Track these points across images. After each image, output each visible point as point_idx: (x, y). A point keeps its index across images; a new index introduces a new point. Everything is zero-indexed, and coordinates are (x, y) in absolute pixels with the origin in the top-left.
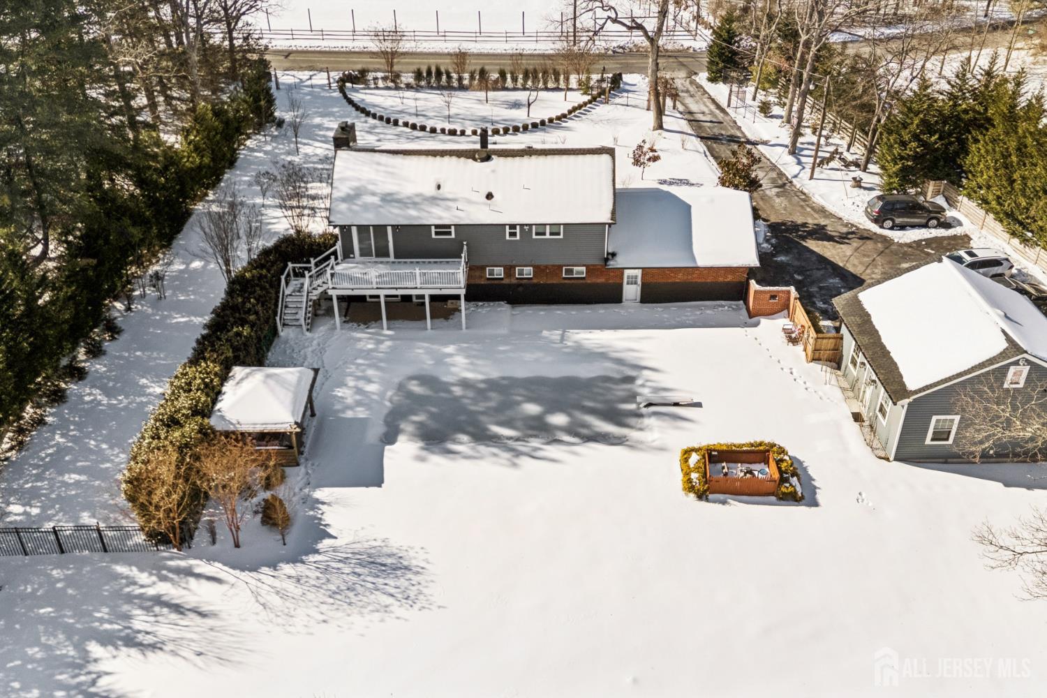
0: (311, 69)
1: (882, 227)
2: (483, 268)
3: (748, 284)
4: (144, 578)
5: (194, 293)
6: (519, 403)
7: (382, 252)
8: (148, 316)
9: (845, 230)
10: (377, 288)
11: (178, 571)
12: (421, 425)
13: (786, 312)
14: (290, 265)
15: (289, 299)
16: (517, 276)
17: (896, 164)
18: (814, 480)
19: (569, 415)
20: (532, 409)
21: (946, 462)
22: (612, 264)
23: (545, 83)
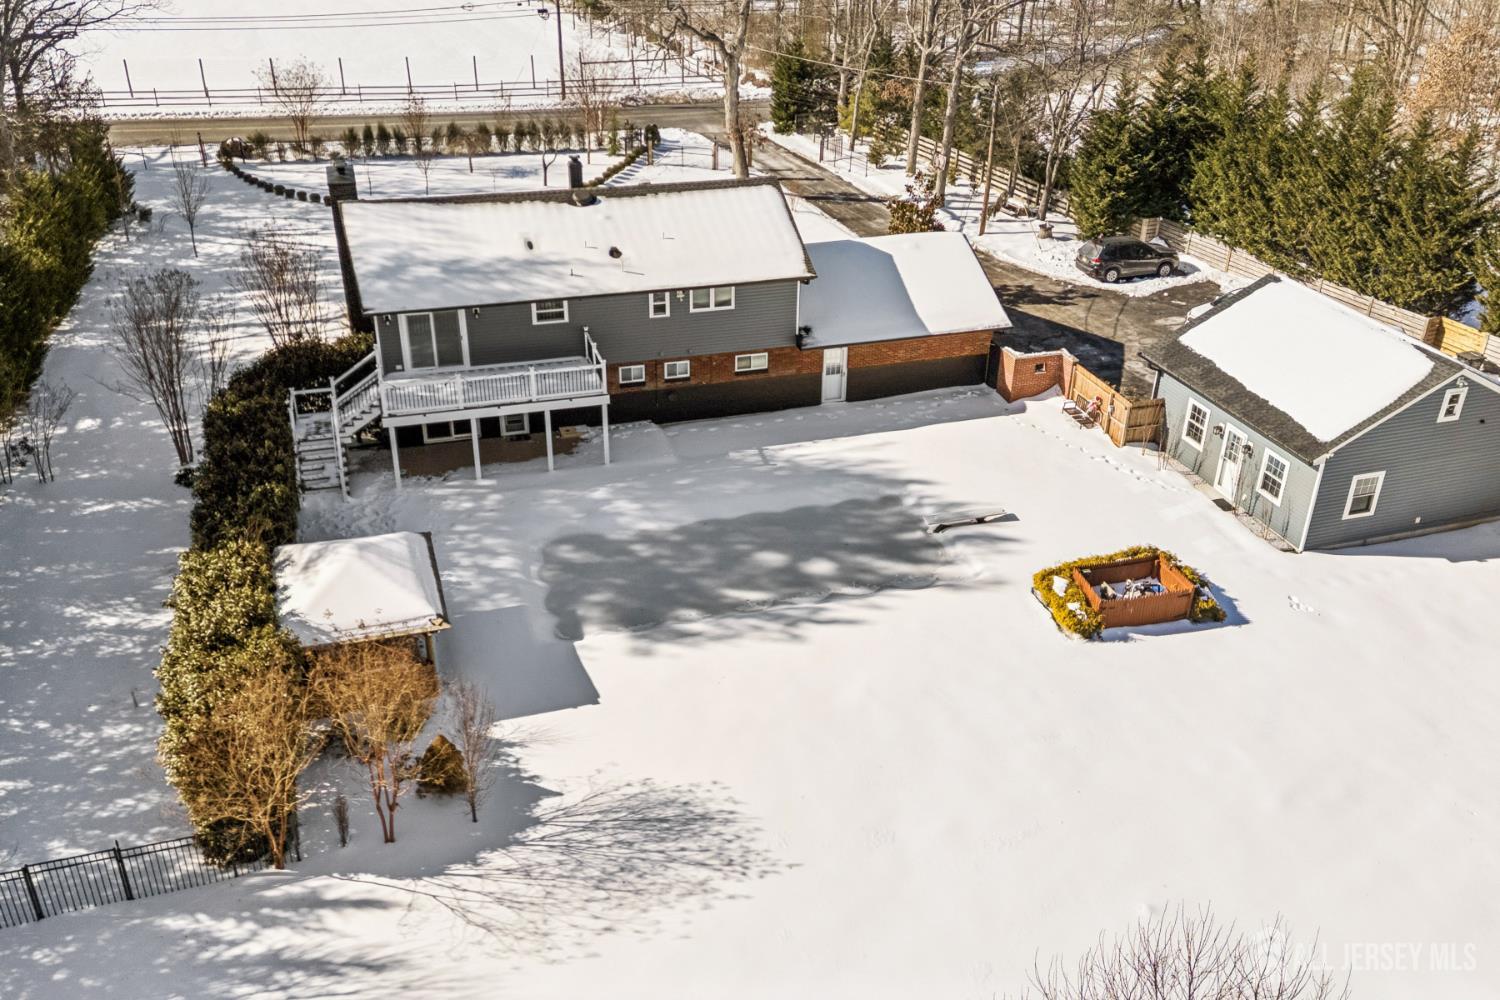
0: (159, 143)
1: (1104, 281)
2: (614, 369)
3: (999, 355)
4: (228, 928)
5: (103, 465)
6: (747, 554)
7: (451, 358)
8: (30, 511)
9: (1059, 289)
10: (466, 409)
11: (293, 903)
12: (609, 607)
13: (1057, 387)
14: (293, 392)
15: (304, 447)
16: (666, 377)
18: (1223, 590)
19: (831, 558)
20: (773, 559)
21: (1364, 545)
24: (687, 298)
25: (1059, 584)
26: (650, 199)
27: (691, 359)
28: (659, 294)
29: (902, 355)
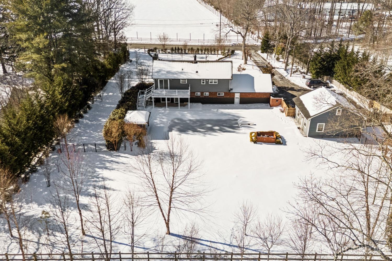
0: (138, 48)
1: (310, 88)
2: (195, 93)
3: (270, 98)
5: (111, 100)
6: (205, 124)
7: (166, 88)
8: (98, 105)
9: (300, 88)
10: (165, 96)
11: (116, 156)
12: (178, 129)
13: (281, 105)
14: (140, 91)
15: (140, 100)
16: (204, 95)
17: (315, 71)
19: (219, 127)
20: (209, 126)
21: (322, 138)
22: (231, 91)
23: (211, 52)
24: (208, 81)
25: (253, 134)
26: (207, 63)
27: (210, 93)
28: (203, 80)
29: (251, 96)
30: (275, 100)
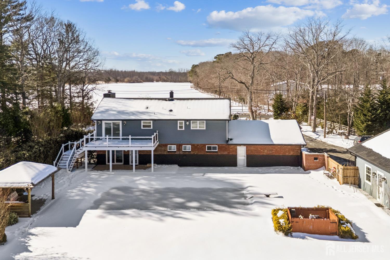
2: (166, 145)
3: (301, 153)
6: (172, 198)
9: (345, 150)
10: (109, 147)
13: (324, 167)
16: (183, 150)
17: (363, 123)
22: (230, 142)
24: (190, 123)
25: (280, 213)
27: (193, 145)
28: (181, 121)
29: (266, 152)
30: (313, 158)
